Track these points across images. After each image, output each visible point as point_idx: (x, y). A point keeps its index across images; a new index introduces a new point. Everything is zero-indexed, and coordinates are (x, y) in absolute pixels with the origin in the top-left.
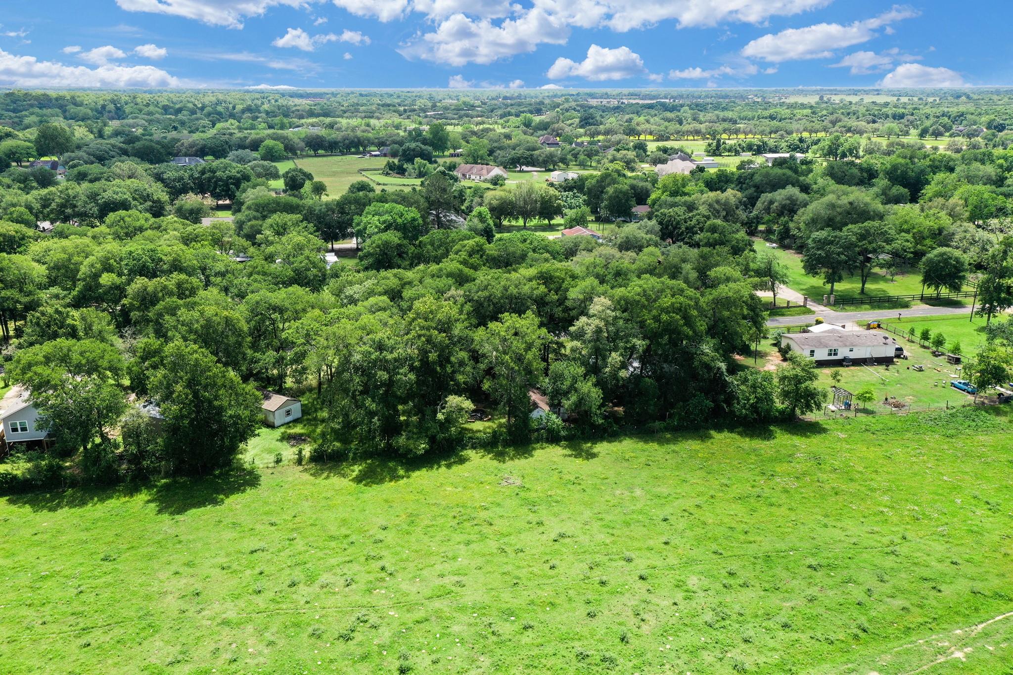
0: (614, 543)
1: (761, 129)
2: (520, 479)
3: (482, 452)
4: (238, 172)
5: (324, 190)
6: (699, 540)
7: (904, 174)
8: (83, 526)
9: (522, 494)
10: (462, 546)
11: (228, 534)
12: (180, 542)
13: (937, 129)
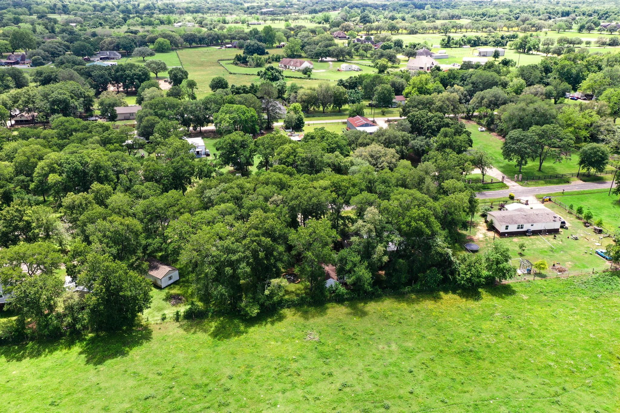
0: (377, 392)
1: (476, 26)
2: (318, 334)
3: (293, 310)
4: (140, 71)
5: (195, 85)
6: (433, 389)
7: (569, 72)
8: (39, 374)
9: (320, 348)
10: (280, 394)
11: (131, 382)
12: (100, 389)
13: (591, 26)
